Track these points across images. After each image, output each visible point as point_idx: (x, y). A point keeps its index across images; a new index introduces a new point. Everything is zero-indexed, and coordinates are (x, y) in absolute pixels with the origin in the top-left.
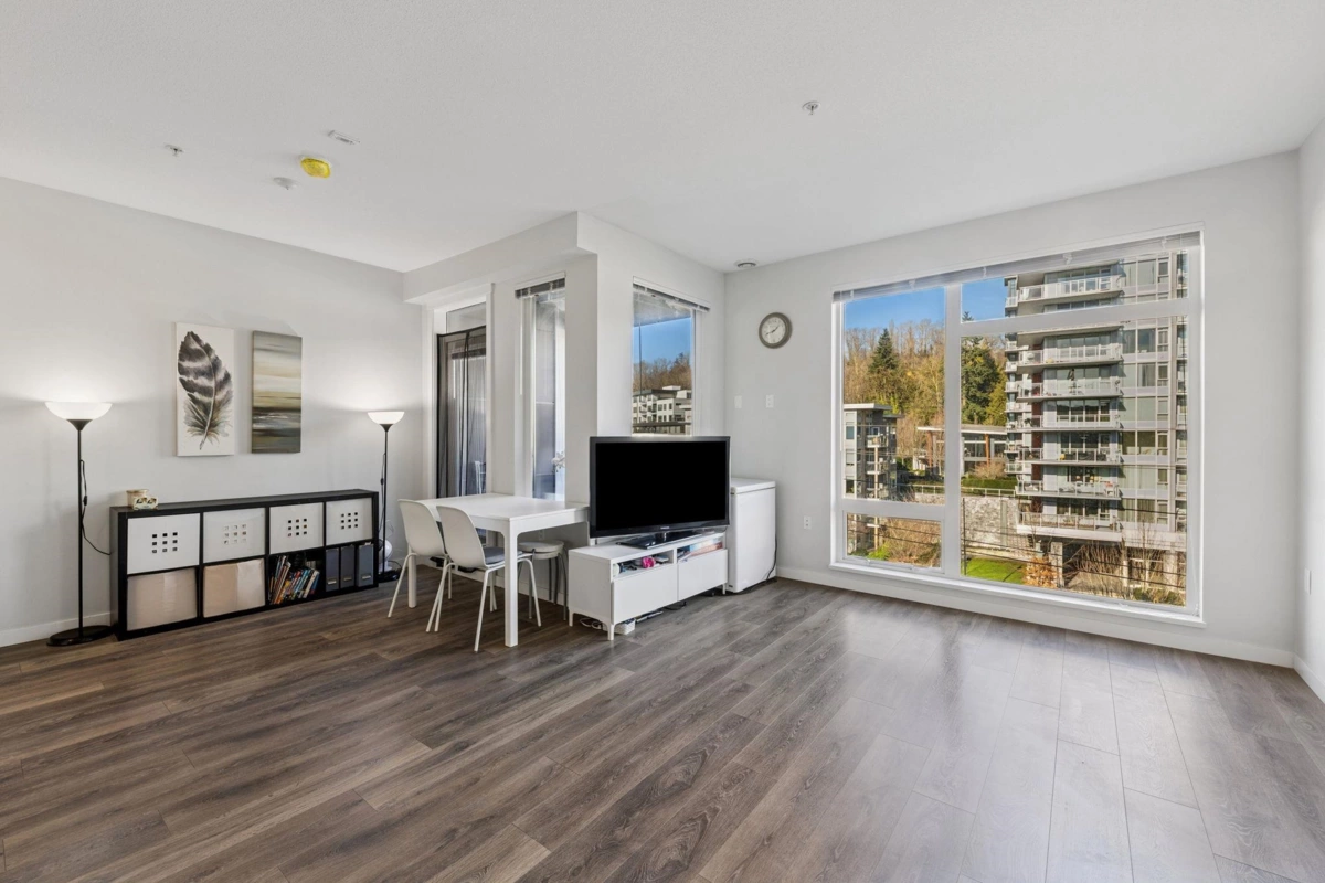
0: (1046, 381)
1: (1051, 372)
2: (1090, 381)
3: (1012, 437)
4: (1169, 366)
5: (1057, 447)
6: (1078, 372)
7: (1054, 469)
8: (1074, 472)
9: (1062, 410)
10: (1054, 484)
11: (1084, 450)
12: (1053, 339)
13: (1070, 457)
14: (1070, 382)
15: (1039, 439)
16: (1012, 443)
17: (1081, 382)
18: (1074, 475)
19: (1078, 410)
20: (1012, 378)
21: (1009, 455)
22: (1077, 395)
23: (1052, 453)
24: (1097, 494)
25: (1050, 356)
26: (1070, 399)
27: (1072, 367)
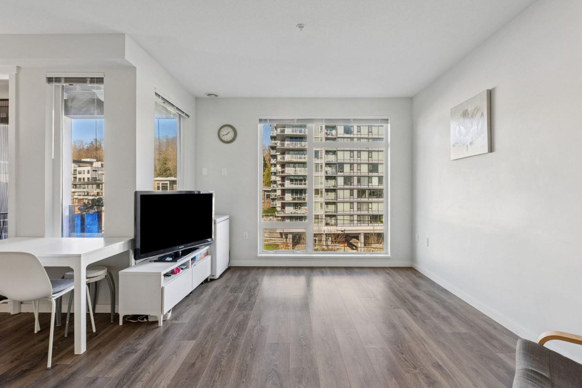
0: (286, 168)
1: (288, 165)
2: (300, 169)
3: (273, 191)
4: (323, 164)
5: (290, 195)
6: (297, 165)
7: (289, 204)
8: (296, 205)
9: (292, 180)
10: (289, 210)
11: (299, 196)
12: (289, 151)
13: (294, 199)
14: (294, 169)
15: (284, 192)
16: (273, 194)
17: (298, 169)
18: (295, 206)
19: (296, 180)
20: (273, 166)
21: (272, 199)
22: (297, 175)
23: (288, 198)
24: (303, 214)
25: (288, 158)
26: (294, 176)
27: (295, 163)
